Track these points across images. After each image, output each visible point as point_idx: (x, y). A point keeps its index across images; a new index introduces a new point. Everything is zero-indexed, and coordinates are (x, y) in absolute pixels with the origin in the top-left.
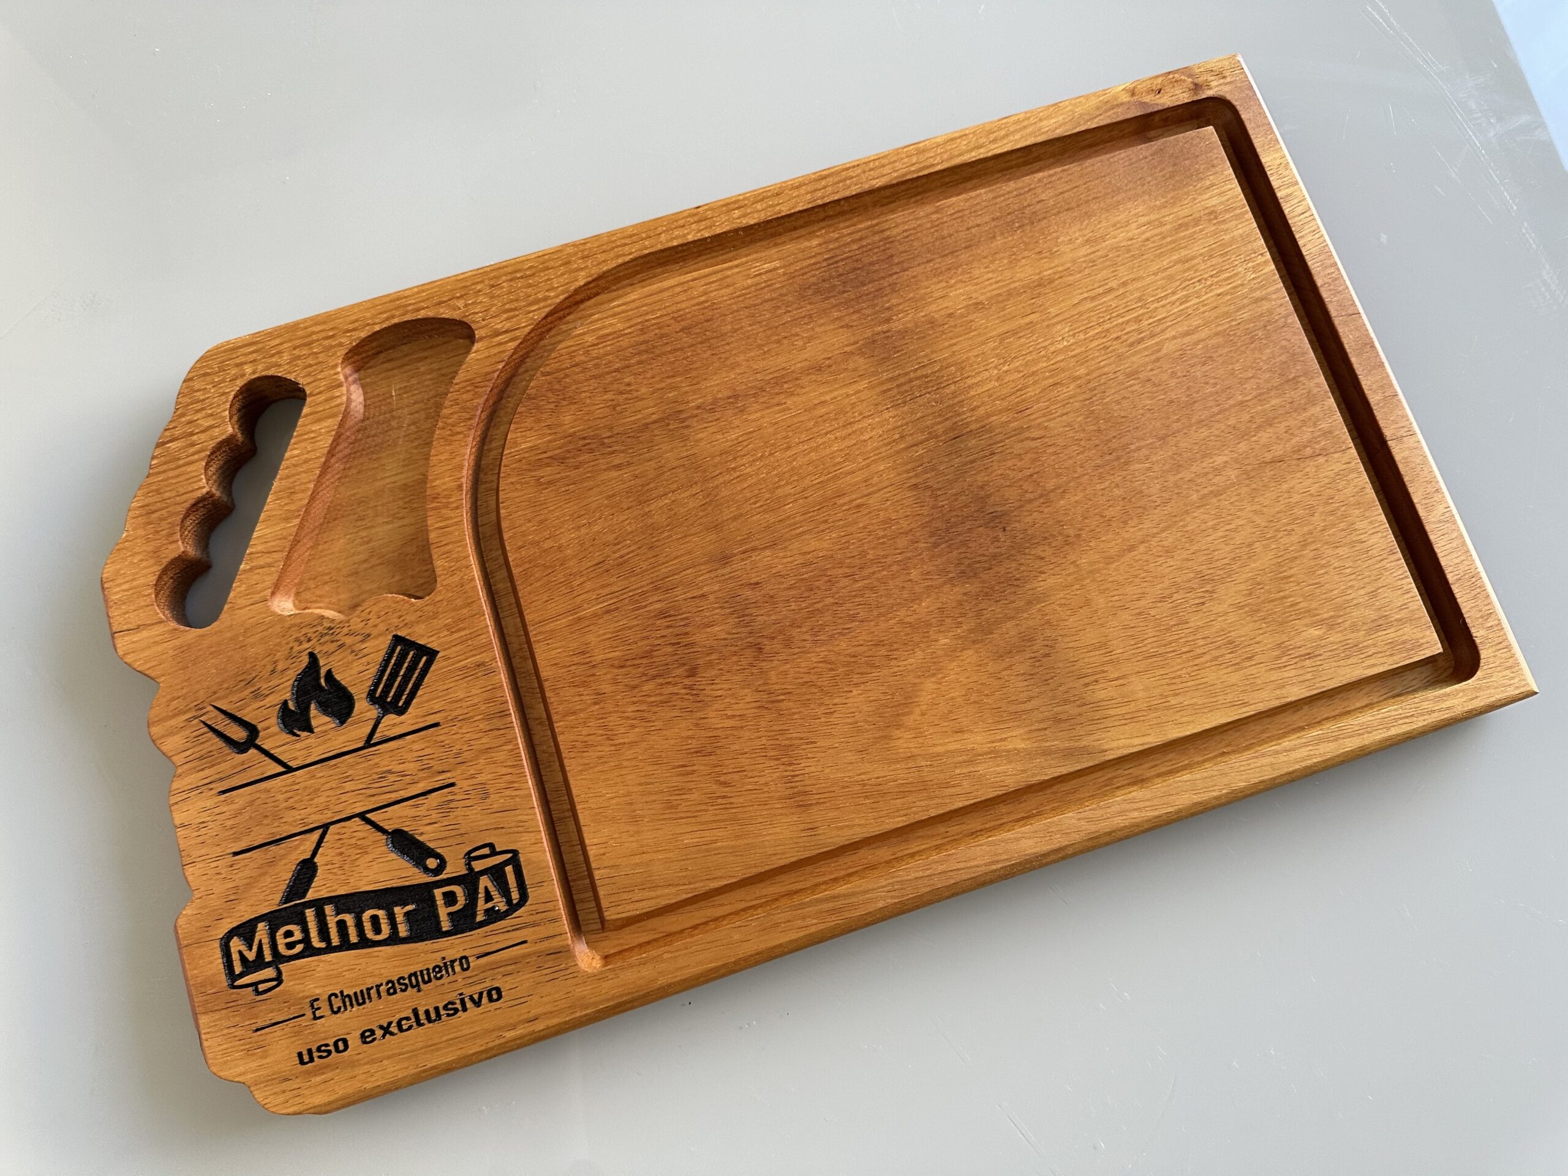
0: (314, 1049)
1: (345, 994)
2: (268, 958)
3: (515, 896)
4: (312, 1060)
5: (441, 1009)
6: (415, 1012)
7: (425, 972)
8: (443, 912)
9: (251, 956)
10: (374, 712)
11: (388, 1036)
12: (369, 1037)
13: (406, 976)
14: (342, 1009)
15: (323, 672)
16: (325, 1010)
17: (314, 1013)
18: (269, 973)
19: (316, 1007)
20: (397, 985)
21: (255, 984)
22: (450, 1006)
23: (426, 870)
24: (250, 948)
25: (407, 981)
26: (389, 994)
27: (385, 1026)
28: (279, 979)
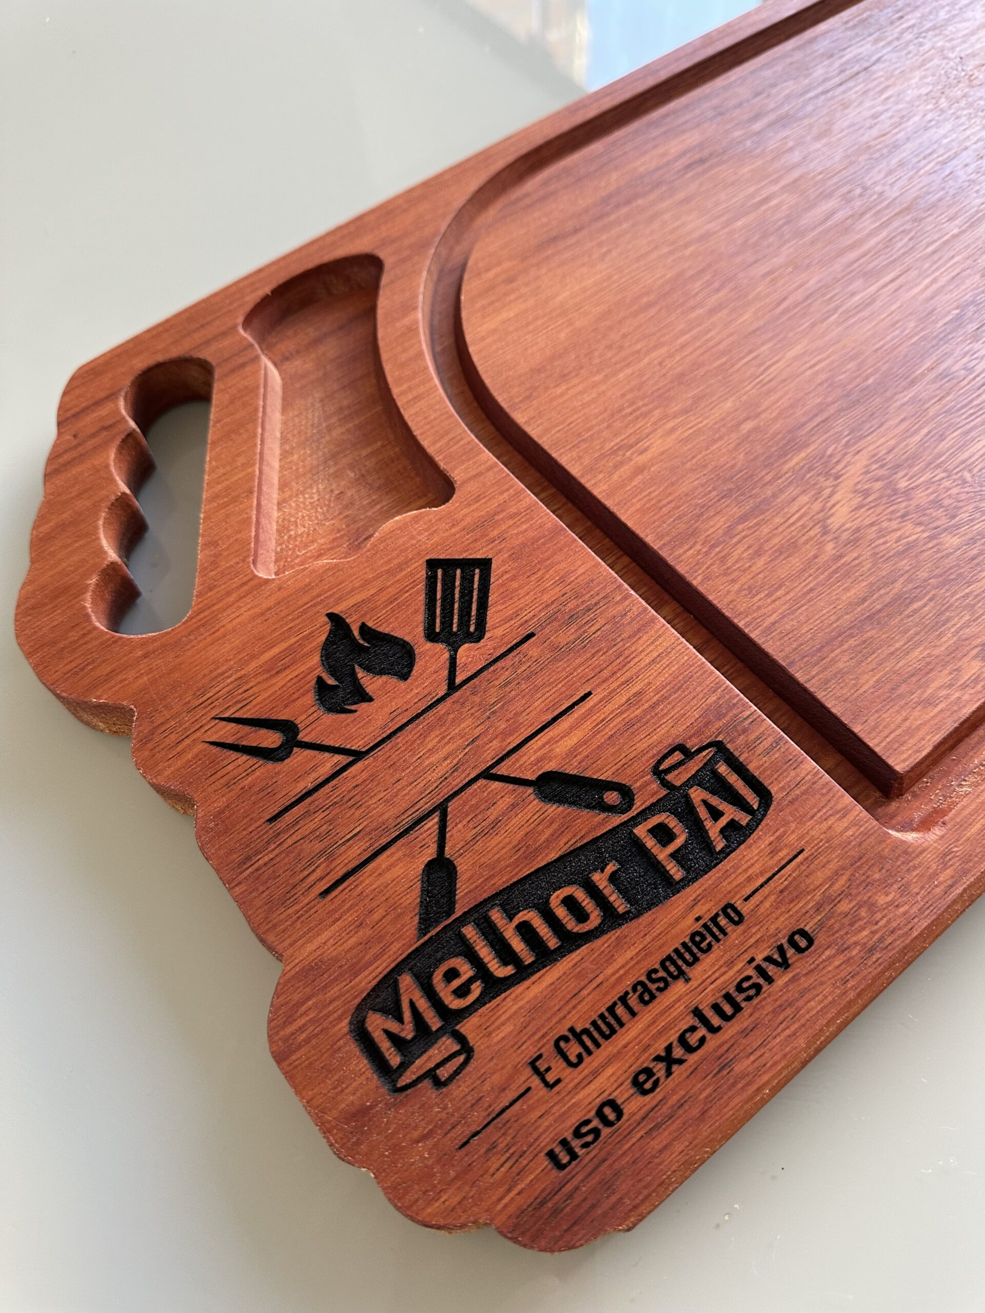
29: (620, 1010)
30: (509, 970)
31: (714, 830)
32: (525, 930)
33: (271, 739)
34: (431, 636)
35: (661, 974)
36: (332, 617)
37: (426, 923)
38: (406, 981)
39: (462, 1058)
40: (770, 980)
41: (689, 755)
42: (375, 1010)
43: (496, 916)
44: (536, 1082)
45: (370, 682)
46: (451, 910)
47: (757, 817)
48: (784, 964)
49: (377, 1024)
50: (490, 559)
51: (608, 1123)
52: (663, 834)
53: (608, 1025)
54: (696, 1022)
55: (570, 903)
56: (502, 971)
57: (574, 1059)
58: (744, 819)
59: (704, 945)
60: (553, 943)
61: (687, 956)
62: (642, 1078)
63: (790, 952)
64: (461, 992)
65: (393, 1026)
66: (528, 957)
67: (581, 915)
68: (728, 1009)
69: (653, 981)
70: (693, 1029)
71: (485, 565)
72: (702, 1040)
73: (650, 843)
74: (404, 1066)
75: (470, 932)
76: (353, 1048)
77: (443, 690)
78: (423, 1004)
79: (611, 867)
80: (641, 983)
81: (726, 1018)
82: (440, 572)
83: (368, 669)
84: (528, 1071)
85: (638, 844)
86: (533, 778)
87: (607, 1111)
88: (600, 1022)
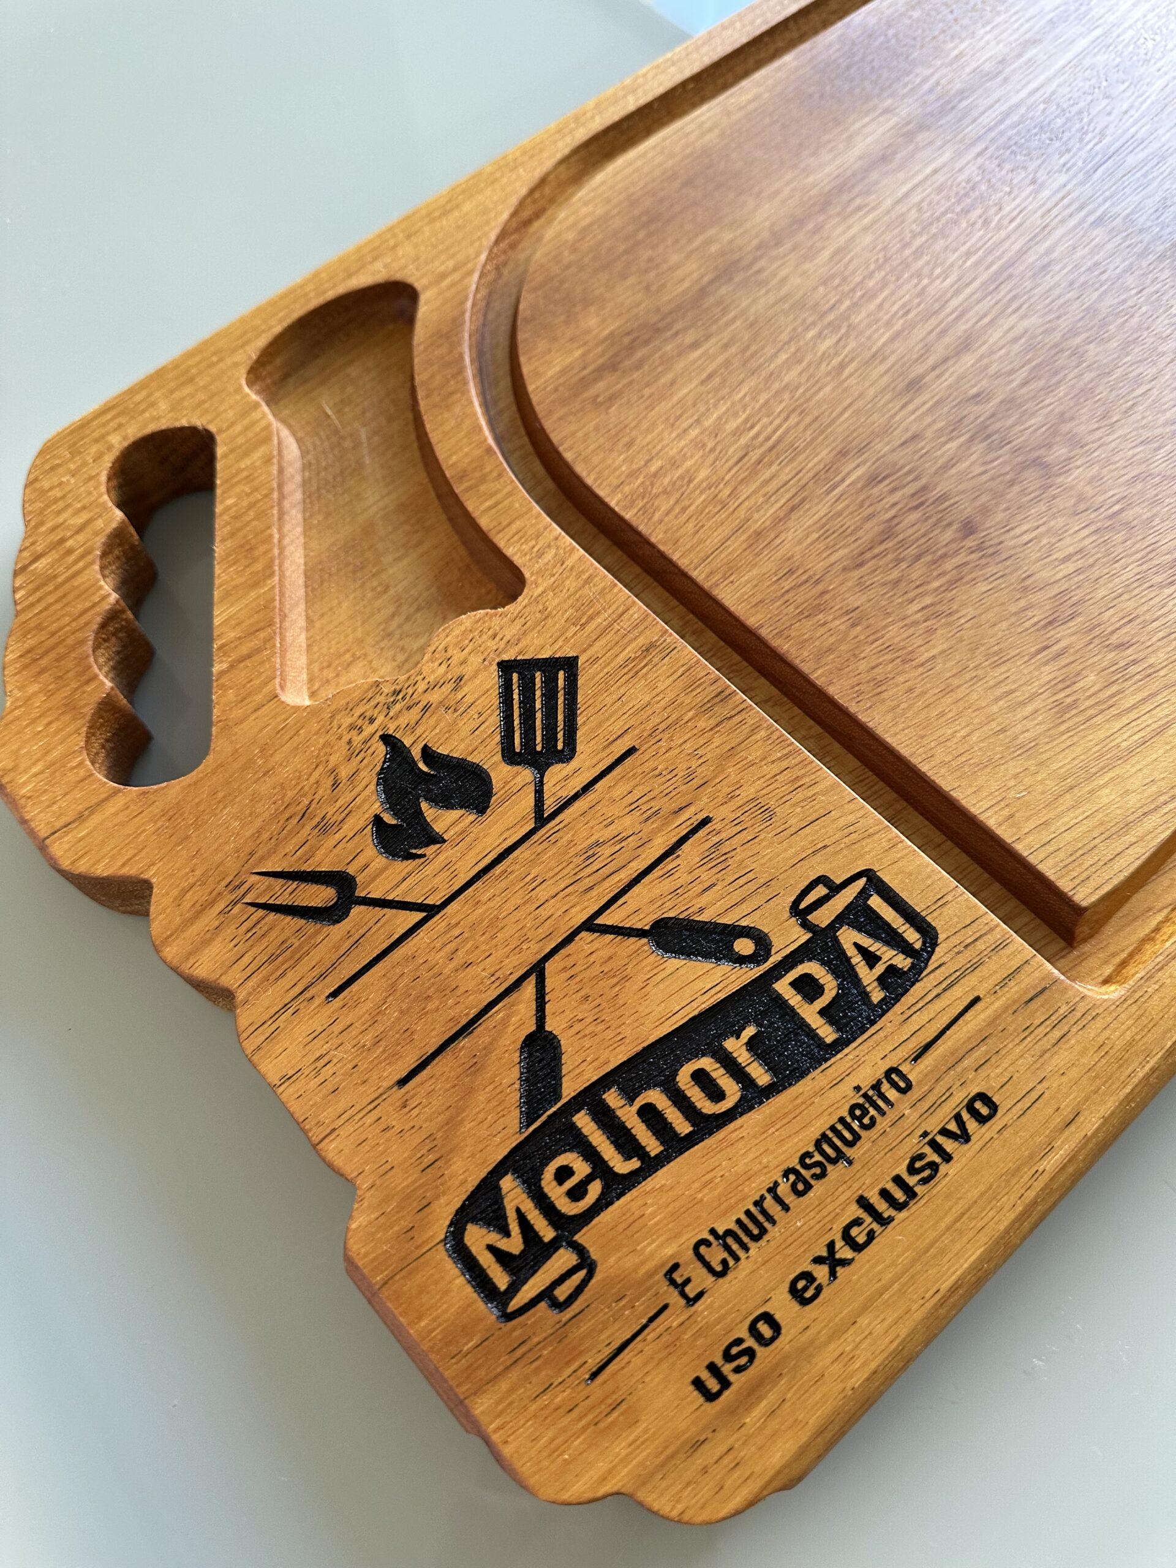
0: (719, 1361)
1: (721, 1232)
2: (547, 1233)
3: (912, 936)
4: (725, 1384)
5: (905, 1176)
6: (863, 1202)
7: (839, 1127)
8: (810, 1013)
9: (514, 1244)
10: (526, 775)
11: (840, 1270)
12: (805, 1289)
13: (811, 1149)
14: (731, 1262)
15: (416, 753)
16: (700, 1279)
17: (683, 1294)
18: (564, 1259)
19: (679, 1281)
20: (803, 1171)
21: (547, 1294)
22: (918, 1165)
23: (741, 960)
24: (506, 1233)
25: (818, 1157)
26: (800, 1194)
27: (825, 1254)
28: (586, 1263)
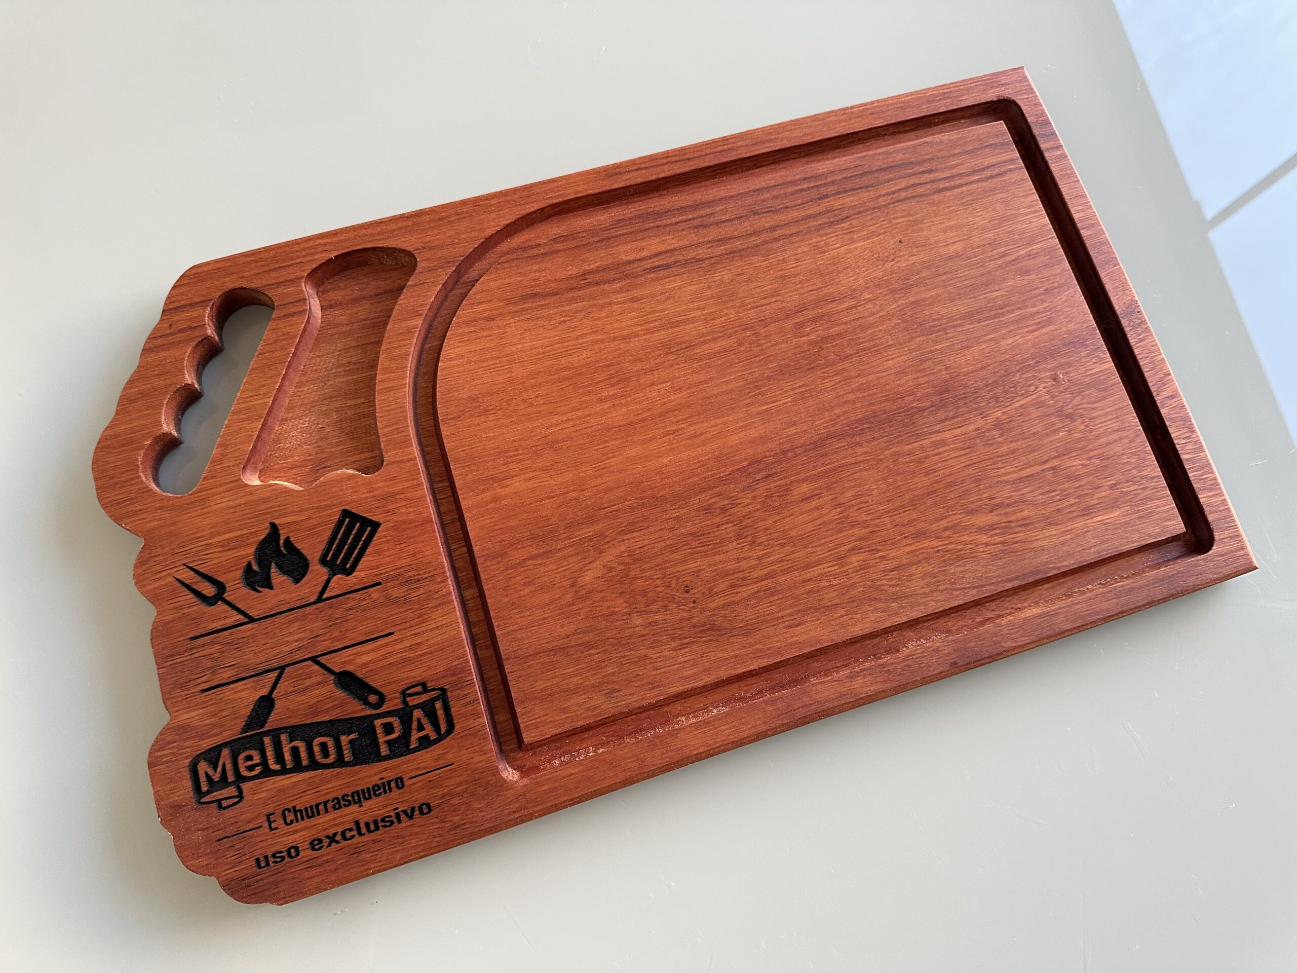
29: (321, 807)
30: (277, 767)
31: (415, 736)
32: (295, 751)
33: (209, 590)
34: (323, 561)
35: (350, 798)
36: (273, 525)
37: (248, 726)
38: (226, 752)
39: (236, 800)
40: (399, 821)
41: (425, 689)
42: (205, 759)
43: (284, 738)
44: (266, 824)
45: (276, 577)
46: (262, 726)
47: (441, 738)
48: (411, 817)
49: (203, 767)
50: (380, 524)
51: (290, 856)
52: (389, 729)
53: (313, 812)
54: (354, 828)
55: (324, 746)
56: (274, 766)
57: (288, 821)
58: (433, 736)
59: (377, 792)
60: (305, 763)
61: (367, 795)
62: (316, 842)
63: (417, 812)
64: (251, 768)
65: (211, 772)
66: (289, 765)
67: (326, 754)
68: (372, 827)
69: (344, 800)
70: (351, 830)
71: (376, 526)
72: (353, 837)
73: (379, 730)
74: (208, 792)
75: (267, 740)
76: (187, 775)
77: (313, 599)
78: (229, 767)
79: (352, 736)
80: (338, 799)
81: (369, 831)
82: (347, 520)
83: (279, 567)
84: (265, 818)
85: (373, 728)
86: (337, 671)
87: (293, 851)
88: (309, 809)
